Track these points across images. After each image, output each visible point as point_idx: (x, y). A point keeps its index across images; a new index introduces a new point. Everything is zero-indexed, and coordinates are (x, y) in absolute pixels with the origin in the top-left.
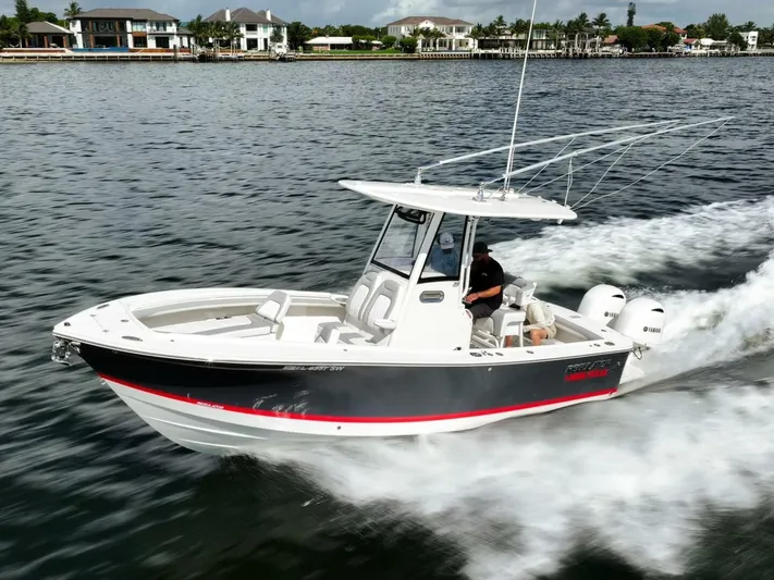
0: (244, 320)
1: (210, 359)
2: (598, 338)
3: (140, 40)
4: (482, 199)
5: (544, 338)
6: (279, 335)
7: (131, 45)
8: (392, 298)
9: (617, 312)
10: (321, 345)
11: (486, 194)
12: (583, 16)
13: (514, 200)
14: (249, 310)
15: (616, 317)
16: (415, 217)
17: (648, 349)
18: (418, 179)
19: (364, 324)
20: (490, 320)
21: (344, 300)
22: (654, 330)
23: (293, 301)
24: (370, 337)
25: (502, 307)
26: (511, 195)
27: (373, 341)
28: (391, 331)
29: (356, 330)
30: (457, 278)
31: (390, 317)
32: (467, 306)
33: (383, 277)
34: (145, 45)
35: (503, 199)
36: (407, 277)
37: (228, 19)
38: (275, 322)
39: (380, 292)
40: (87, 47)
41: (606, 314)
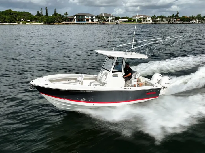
0: (74, 81)
1: (67, 89)
2: (154, 85)
3: (88, 20)
4: (126, 54)
5: (142, 85)
6: (82, 84)
7: (86, 21)
8: (106, 76)
9: (160, 79)
10: (90, 86)
11: (127, 53)
12: (173, 15)
13: (135, 54)
14: (75, 79)
15: (159, 80)
16: (112, 58)
17: (167, 88)
18: (113, 50)
19: (100, 82)
20: (129, 81)
21: (97, 77)
22: (168, 84)
23: (85, 77)
24: (102, 85)
25: (132, 78)
26: (134, 53)
27: (102, 86)
28: (106, 83)
29: (99, 83)
30: (121, 72)
31: (106, 80)
32: (124, 78)
33: (105, 71)
34: (89, 21)
35: (131, 54)
36: (110, 71)
37: (103, 15)
38: (81, 81)
39: (104, 75)
40: (77, 21)
41: (157, 80)
